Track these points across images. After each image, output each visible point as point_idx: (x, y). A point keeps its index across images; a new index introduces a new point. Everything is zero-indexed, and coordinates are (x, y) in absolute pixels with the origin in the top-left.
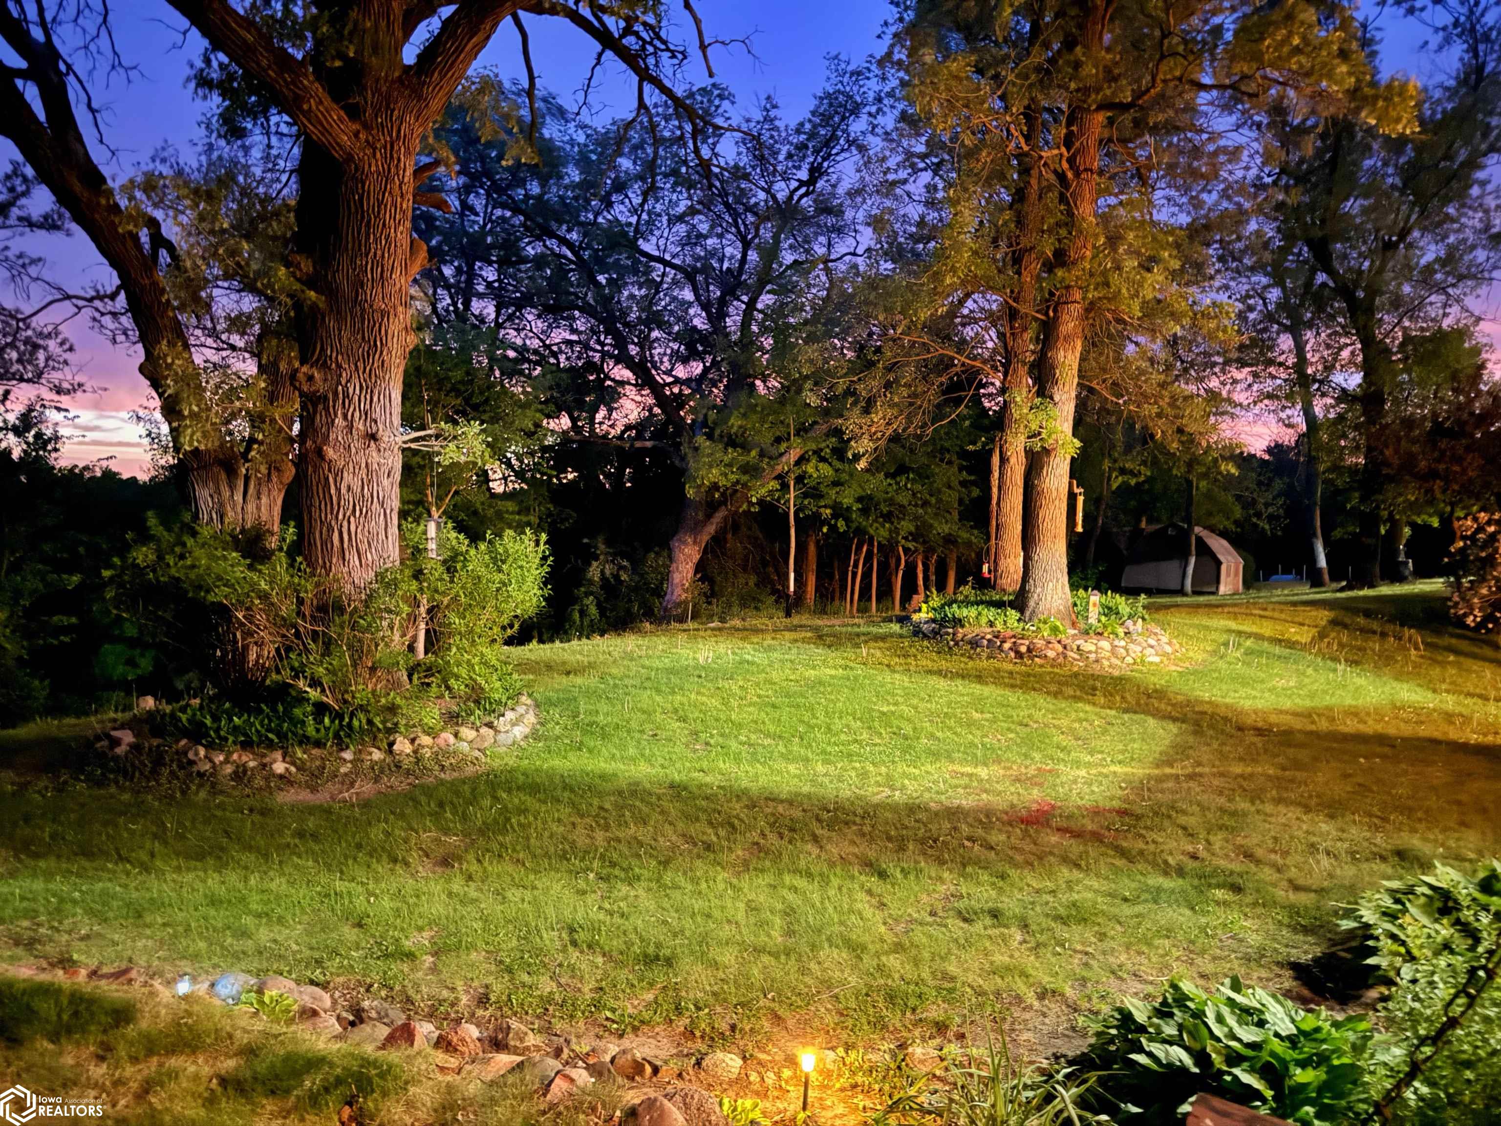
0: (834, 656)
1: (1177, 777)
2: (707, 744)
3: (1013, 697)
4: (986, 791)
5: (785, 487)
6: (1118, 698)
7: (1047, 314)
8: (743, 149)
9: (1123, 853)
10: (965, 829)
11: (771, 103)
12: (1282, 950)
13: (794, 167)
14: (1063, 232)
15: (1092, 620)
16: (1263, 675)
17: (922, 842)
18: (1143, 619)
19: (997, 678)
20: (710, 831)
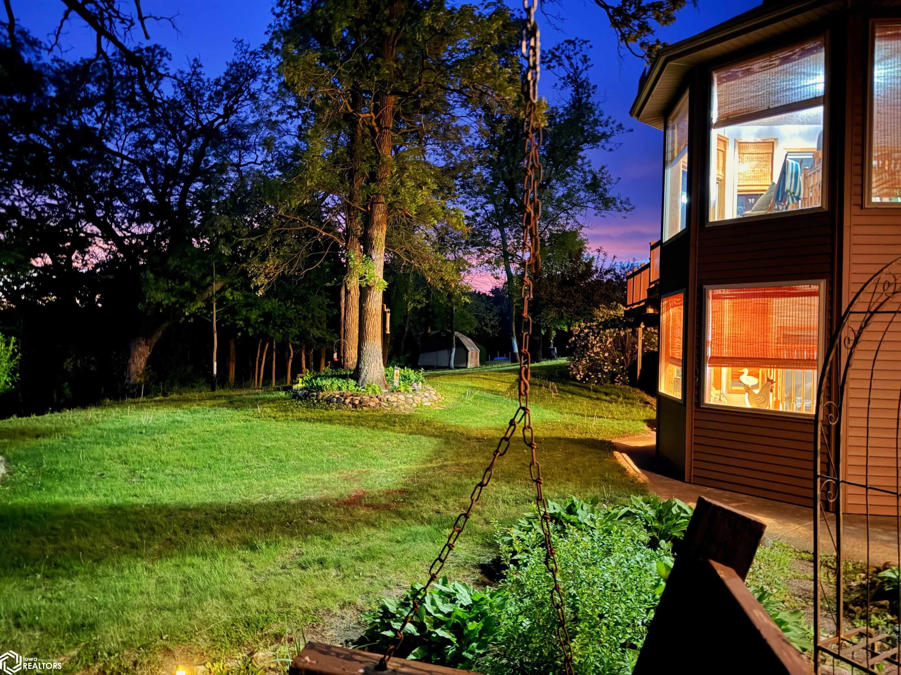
0: (239, 414)
1: (434, 468)
2: (141, 477)
3: (349, 430)
4: (327, 488)
5: (209, 307)
6: (407, 427)
7: (366, 208)
8: (178, 90)
9: (399, 514)
10: (310, 512)
11: (197, 64)
12: (477, 558)
13: (214, 105)
14: (374, 162)
15: (396, 384)
16: (482, 410)
17: (283, 524)
18: (422, 382)
19: (341, 420)
20: (136, 535)
